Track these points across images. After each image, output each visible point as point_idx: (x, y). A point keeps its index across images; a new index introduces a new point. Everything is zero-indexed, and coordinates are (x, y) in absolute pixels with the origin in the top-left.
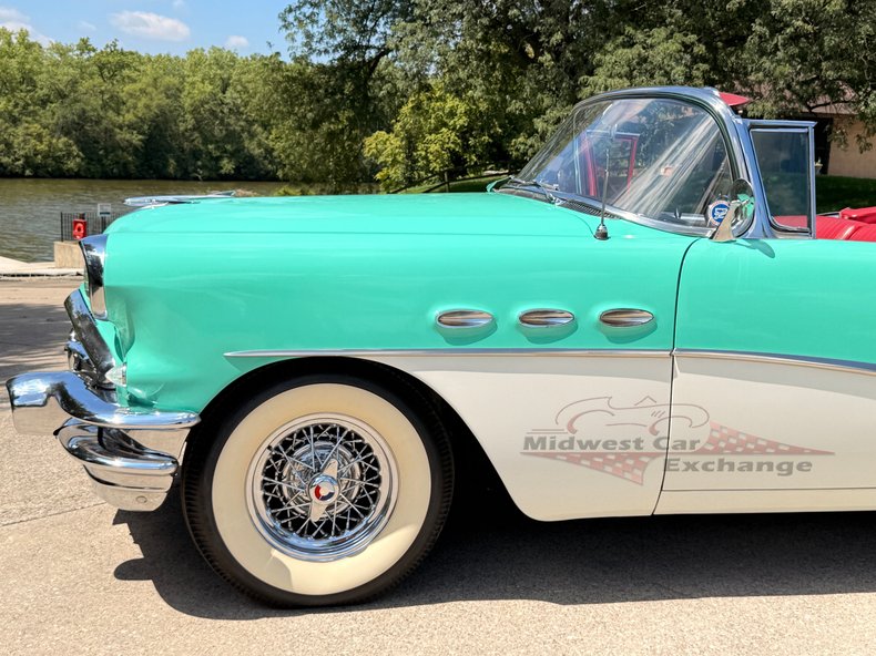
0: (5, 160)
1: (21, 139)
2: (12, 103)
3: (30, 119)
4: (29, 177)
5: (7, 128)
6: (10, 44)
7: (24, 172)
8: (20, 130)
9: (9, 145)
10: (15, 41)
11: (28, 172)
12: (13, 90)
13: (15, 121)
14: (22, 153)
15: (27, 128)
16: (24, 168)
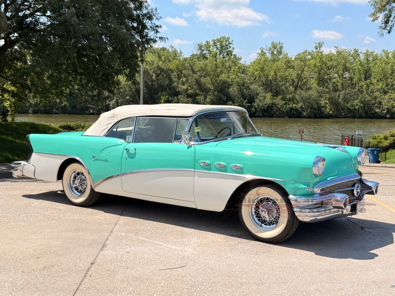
0: (377, 110)
1: (387, 100)
2: (385, 85)
3: (392, 91)
4: (388, 118)
5: (381, 96)
6: (388, 57)
7: (386, 116)
8: (387, 97)
9: (380, 103)
10: (390, 56)
11: (388, 116)
12: (386, 79)
13: (385, 93)
14: (386, 107)
15: (390, 96)
16: (386, 114)
